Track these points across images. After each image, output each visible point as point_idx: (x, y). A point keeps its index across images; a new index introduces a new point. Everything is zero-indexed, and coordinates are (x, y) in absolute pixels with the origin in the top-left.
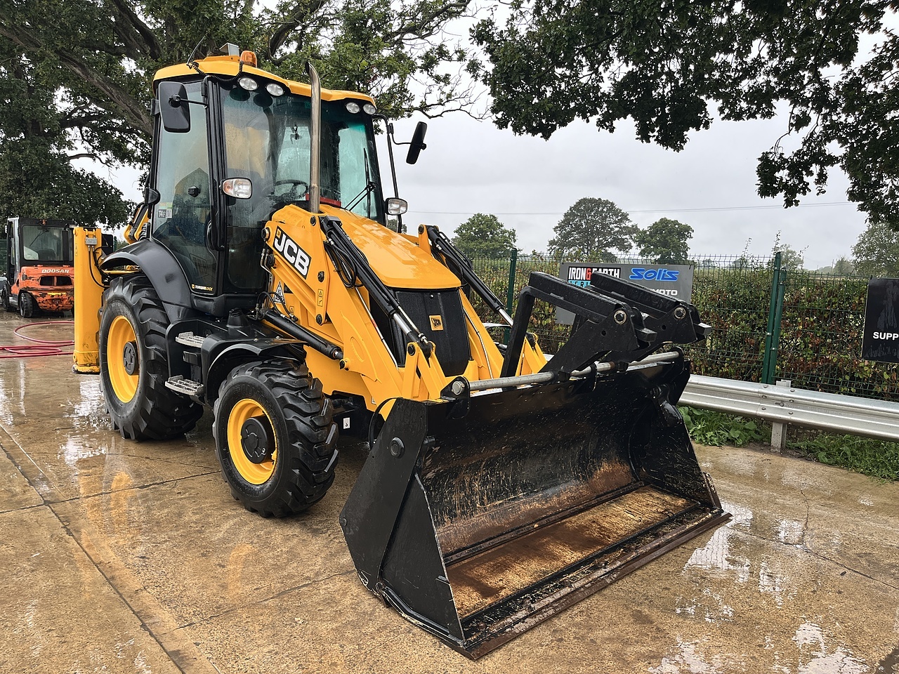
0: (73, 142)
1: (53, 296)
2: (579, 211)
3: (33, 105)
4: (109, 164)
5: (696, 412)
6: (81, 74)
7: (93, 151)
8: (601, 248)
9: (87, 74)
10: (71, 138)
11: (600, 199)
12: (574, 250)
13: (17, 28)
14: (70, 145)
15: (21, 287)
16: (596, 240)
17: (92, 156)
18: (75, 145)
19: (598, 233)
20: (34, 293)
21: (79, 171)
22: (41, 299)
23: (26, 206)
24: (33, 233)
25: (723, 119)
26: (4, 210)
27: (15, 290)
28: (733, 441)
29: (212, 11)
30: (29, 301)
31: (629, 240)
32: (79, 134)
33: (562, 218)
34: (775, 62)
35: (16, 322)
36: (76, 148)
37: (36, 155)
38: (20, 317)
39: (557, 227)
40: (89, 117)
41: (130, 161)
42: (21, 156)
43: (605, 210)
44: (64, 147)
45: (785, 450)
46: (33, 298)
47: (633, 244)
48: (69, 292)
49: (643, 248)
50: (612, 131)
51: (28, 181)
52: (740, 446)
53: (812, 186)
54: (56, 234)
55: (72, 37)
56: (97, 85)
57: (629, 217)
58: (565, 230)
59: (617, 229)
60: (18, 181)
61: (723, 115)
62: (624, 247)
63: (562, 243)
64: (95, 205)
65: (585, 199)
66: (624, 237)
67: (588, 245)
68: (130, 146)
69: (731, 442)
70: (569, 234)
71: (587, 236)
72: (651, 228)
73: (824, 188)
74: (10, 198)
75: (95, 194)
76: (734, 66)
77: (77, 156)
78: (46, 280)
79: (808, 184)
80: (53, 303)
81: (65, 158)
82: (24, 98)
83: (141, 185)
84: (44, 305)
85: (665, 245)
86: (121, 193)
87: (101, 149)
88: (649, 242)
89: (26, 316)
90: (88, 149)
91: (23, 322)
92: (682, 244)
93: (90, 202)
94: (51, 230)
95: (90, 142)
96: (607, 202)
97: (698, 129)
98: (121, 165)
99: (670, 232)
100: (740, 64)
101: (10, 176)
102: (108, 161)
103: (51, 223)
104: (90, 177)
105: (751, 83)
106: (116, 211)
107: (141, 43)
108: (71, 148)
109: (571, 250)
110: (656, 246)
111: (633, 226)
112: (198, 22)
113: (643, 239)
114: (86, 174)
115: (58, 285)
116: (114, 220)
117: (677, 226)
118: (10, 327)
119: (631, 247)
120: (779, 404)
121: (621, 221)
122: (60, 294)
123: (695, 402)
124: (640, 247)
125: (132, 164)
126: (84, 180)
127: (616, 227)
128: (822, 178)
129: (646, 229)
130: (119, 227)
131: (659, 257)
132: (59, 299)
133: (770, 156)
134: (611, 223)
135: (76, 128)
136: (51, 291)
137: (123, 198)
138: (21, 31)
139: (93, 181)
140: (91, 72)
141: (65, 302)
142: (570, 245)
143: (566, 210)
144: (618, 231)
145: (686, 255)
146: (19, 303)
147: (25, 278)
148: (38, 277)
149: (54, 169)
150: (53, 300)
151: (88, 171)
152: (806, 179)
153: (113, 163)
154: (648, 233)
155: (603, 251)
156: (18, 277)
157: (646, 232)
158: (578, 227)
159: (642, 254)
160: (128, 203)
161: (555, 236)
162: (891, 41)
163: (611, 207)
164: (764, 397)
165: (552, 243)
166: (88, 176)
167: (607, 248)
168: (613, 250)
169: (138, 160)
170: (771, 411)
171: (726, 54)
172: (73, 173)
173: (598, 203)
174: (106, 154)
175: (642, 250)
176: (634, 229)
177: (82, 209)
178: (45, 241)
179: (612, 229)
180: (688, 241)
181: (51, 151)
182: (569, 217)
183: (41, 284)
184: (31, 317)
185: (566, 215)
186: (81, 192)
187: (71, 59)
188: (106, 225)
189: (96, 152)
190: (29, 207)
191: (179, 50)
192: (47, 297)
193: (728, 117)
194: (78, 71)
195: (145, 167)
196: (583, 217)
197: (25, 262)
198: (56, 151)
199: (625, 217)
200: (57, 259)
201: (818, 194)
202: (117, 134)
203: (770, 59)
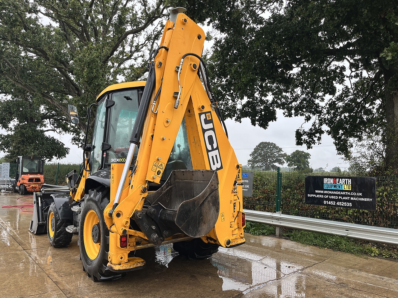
0: (46, 124)
1: (33, 186)
2: (260, 147)
3: (31, 111)
4: (60, 133)
5: (252, 224)
6: (50, 102)
7: (54, 128)
8: (271, 163)
9: (53, 102)
10: (46, 123)
11: (269, 142)
12: (259, 164)
13: (27, 85)
14: (45, 126)
15: (21, 183)
16: (269, 159)
17: (54, 130)
18: (47, 126)
19: (269, 157)
20: (26, 185)
21: (48, 136)
22: (28, 187)
23: (25, 150)
24: (27, 162)
25: (285, 117)
26: (16, 152)
27: (18, 184)
28: (264, 234)
29: (98, 82)
30: (23, 188)
31: (283, 160)
32: (49, 122)
33: (253, 150)
34: (304, 96)
35: (18, 196)
36: (48, 127)
37: (31, 130)
38: (19, 194)
39: (251, 154)
40: (53, 115)
41: (69, 131)
42: (25, 131)
43: (272, 147)
44: (43, 127)
45: (281, 236)
46: (25, 187)
47: (285, 161)
48: (39, 185)
49: (289, 163)
50: (240, 122)
51: (27, 140)
52: (266, 235)
53: (316, 141)
54: (36, 162)
55: (48, 88)
56: (57, 106)
57: (282, 150)
58: (255, 155)
59: (277, 155)
60: (23, 141)
61: (285, 115)
62: (281, 163)
63: (253, 161)
64: (53, 149)
65: (263, 142)
66: (281, 158)
67: (265, 162)
68: (69, 126)
69: (263, 234)
70: (256, 157)
71: (264, 158)
72: (292, 154)
73: (320, 142)
74: (19, 147)
75: (54, 145)
76: (289, 98)
77: (48, 131)
78: (31, 180)
79: (315, 140)
80: (33, 189)
81: (43, 131)
82: (27, 109)
83: (72, 141)
84: (29, 190)
85: (299, 161)
86: (64, 145)
87: (57, 127)
88: (291, 160)
89: (22, 194)
90: (52, 127)
91: (20, 196)
92: (306, 161)
93: (51, 148)
94: (34, 161)
95: (53, 125)
96: (272, 143)
97: (273, 121)
98: (65, 133)
99: (300, 156)
100: (291, 97)
101: (20, 139)
102: (60, 132)
103: (35, 158)
104: (52, 138)
105: (296, 103)
106: (61, 152)
107: (74, 90)
108: (45, 127)
109: (258, 164)
110: (295, 162)
111: (284, 153)
112: (93, 86)
113: (288, 159)
114: (50, 137)
115: (35, 182)
116: (60, 155)
117: (303, 153)
118: (15, 198)
119: (284, 163)
120: (277, 220)
121: (279, 151)
122: (35, 185)
123: (252, 220)
124: (288, 163)
125: (69, 133)
126: (50, 140)
127: (277, 154)
128: (319, 139)
129: (290, 155)
130: (62, 158)
131: (296, 167)
132: (35, 187)
133: (299, 130)
134: (275, 152)
135: (48, 120)
136: (32, 184)
137: (65, 146)
138: (28, 86)
139: (53, 140)
140: (55, 101)
141: (37, 188)
142: (257, 162)
143: (255, 147)
144: (278, 156)
145: (308, 166)
146: (19, 189)
147: (23, 179)
148: (28, 179)
149: (38, 136)
150: (33, 188)
151: (51, 136)
152: (314, 139)
153: (62, 133)
154: (291, 156)
155: (272, 164)
156: (20, 179)
157: (290, 156)
158: (260, 154)
159: (289, 165)
160: (67, 148)
161: (250, 158)
162: (345, 88)
163: (274, 146)
164: (272, 218)
165: (249, 161)
166: (51, 138)
167: (274, 163)
168: (277, 164)
169: (72, 131)
170: (275, 223)
171: (286, 93)
172: (45, 137)
173: (269, 144)
174: (59, 129)
175: (289, 164)
176: (285, 155)
177: (48, 151)
178: (31, 165)
179: (275, 155)
180: (309, 160)
181: (37, 129)
182: (256, 150)
183: (28, 182)
184: (24, 194)
185: (255, 149)
186: (48, 145)
187: (47, 96)
188: (57, 157)
189: (55, 128)
190: (26, 151)
191: (87, 94)
192: (31, 187)
193: (287, 116)
194: (49, 100)
195: (74, 134)
196: (262, 150)
197: (23, 173)
198: (39, 129)
199: (280, 150)
200: (36, 171)
201: (319, 144)
202: (64, 121)
203: (302, 95)
